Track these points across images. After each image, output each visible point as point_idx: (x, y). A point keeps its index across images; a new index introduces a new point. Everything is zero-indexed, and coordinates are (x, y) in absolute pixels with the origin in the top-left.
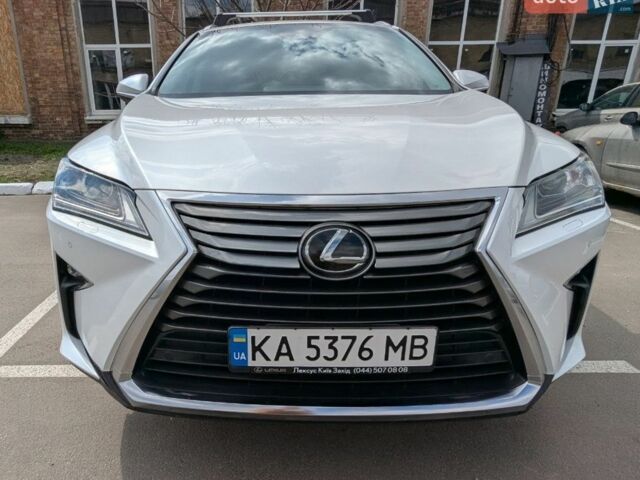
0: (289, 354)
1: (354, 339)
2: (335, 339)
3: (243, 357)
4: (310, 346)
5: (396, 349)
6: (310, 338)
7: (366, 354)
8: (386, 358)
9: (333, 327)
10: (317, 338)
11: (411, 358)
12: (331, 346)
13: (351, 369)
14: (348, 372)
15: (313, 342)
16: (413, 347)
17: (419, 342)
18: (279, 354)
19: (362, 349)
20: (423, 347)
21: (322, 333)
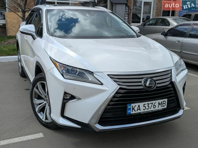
0: (140, 109)
1: (152, 103)
2: (149, 104)
3: (130, 111)
4: (144, 106)
5: (160, 105)
6: (144, 104)
7: (155, 107)
8: (158, 107)
9: (148, 101)
10: (145, 104)
11: (163, 106)
12: (148, 106)
13: (152, 111)
14: (151, 112)
15: (145, 105)
16: (163, 104)
17: (164, 102)
18: (138, 109)
19: (154, 106)
20: (165, 103)
21: (146, 103)
